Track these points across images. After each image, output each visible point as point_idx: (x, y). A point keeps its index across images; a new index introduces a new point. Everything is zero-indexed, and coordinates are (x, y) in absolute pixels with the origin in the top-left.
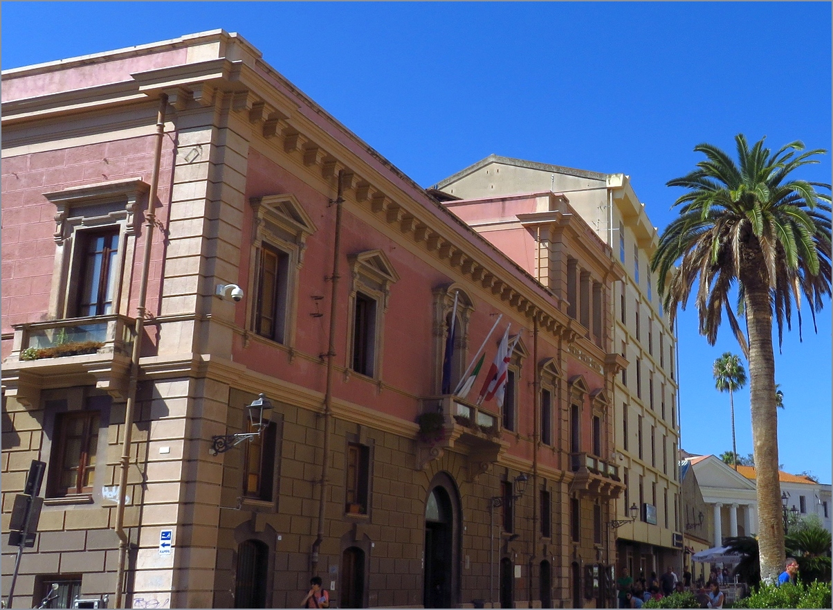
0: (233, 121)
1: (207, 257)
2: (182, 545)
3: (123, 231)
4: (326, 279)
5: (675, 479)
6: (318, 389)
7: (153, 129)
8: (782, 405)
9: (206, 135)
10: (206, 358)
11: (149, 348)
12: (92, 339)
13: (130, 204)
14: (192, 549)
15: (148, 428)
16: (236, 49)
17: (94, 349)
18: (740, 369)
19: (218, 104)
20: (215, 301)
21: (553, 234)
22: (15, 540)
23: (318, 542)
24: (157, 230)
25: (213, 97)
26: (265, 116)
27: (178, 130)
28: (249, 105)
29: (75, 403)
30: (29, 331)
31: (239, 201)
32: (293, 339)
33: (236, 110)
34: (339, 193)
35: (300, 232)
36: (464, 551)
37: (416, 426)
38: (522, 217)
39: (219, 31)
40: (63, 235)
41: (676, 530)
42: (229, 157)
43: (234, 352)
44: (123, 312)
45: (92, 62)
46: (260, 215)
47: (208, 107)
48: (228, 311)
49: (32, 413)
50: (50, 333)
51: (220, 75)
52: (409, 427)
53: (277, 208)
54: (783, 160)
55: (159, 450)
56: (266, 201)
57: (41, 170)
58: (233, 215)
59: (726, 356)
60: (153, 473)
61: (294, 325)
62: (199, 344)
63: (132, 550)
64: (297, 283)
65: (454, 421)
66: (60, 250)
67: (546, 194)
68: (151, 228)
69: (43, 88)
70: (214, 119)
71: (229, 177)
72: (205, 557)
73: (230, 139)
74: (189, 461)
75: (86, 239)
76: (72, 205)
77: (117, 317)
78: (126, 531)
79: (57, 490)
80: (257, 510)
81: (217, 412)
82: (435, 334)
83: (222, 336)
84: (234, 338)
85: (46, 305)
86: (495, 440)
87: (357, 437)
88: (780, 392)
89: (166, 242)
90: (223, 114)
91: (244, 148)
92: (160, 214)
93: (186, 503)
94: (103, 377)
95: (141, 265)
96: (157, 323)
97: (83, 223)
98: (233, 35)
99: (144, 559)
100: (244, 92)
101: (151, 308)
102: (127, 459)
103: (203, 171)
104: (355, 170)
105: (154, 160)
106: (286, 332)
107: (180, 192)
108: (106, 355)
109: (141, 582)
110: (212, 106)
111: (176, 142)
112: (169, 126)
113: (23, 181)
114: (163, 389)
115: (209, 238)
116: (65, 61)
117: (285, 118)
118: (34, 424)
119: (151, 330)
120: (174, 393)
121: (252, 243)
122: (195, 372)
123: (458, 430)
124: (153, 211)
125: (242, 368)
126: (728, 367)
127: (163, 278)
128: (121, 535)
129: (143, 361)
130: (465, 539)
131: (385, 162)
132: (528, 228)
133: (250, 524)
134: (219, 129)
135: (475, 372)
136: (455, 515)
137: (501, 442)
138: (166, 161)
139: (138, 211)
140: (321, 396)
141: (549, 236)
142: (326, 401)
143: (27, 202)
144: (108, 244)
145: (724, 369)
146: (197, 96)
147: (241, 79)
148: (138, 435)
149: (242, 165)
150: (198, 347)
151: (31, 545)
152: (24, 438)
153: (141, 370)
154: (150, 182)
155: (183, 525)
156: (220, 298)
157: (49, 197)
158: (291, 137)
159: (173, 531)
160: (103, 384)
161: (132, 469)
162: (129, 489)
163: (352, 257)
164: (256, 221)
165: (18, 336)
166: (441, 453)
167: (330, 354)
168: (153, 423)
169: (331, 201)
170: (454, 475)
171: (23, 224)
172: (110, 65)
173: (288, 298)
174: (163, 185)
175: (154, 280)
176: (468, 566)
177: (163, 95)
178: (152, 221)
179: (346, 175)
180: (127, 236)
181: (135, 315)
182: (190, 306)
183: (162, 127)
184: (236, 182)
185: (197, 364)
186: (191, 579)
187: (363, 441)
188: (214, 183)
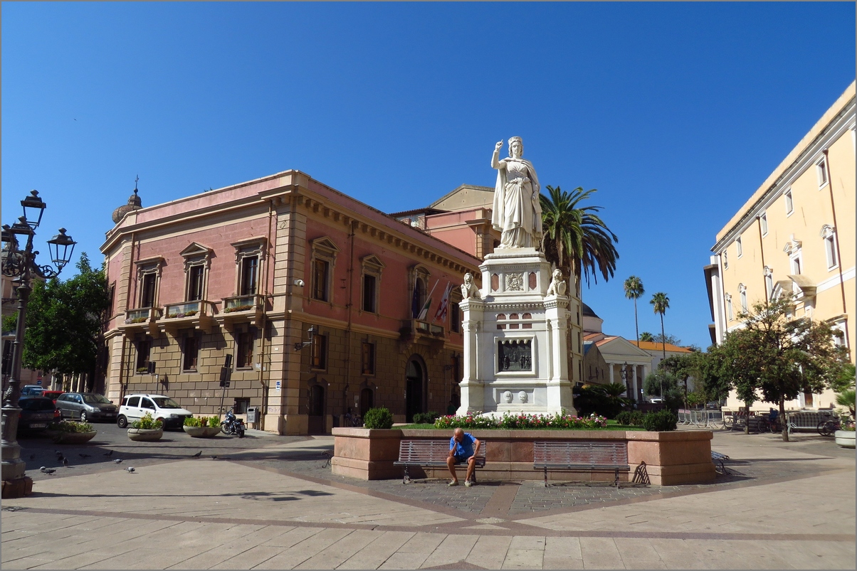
0: (298, 209)
1: (290, 269)
2: (284, 387)
3: (259, 258)
4: (348, 270)
5: (579, 352)
6: (346, 320)
7: (267, 214)
8: (668, 306)
9: (287, 217)
10: (290, 311)
11: (270, 307)
12: (249, 304)
13: (261, 246)
14: (288, 389)
15: (271, 340)
16: (299, 177)
17: (249, 308)
18: (640, 286)
19: (292, 203)
20: (294, 287)
21: (485, 230)
22: (223, 384)
23: (347, 386)
24: (271, 258)
25: (290, 200)
26: (312, 205)
27: (278, 214)
28: (304, 201)
29: (245, 330)
30: (227, 300)
31: (303, 243)
32: (332, 299)
33: (299, 204)
34: (353, 231)
35: (333, 252)
36: (429, 390)
37: (399, 334)
38: (468, 222)
39: (291, 170)
40: (238, 260)
41: (580, 380)
42: (297, 225)
43: (304, 307)
44: (260, 293)
45: (245, 185)
46: (313, 247)
47: (288, 204)
48: (300, 291)
49: (231, 333)
50: (235, 301)
51: (290, 191)
52: (394, 334)
53: (320, 243)
54: (576, 196)
55: (275, 349)
56: (316, 242)
57: (229, 232)
58: (300, 250)
59: (632, 278)
60: (273, 358)
61: (333, 293)
62: (288, 306)
63: (267, 389)
64: (333, 274)
65: (416, 331)
66: (237, 266)
67: (481, 209)
68: (268, 257)
69: (228, 197)
70: (290, 209)
71: (297, 233)
72: (294, 393)
73: (297, 217)
74: (285, 353)
75: (247, 261)
76: (241, 247)
77: (258, 295)
78: (264, 381)
79: (241, 364)
80: (318, 373)
81: (297, 333)
82: (409, 290)
83: (297, 302)
84: (303, 301)
85: (233, 290)
86: (441, 338)
87: (367, 340)
88: (667, 298)
89: (275, 263)
90: (294, 206)
91: (304, 220)
92: (272, 251)
93: (285, 370)
94: (253, 320)
95: (265, 272)
96: (273, 297)
97: (245, 255)
98: (297, 171)
99: (271, 393)
100: (301, 197)
101: (270, 290)
102: (263, 353)
103: (287, 232)
104: (359, 220)
105: (268, 228)
106: (329, 297)
107: (279, 241)
108: (253, 311)
109: (270, 401)
110: (289, 203)
111: (277, 220)
112: (274, 213)
113: (223, 237)
114: (276, 324)
115: (290, 261)
116: (236, 185)
117: (321, 204)
118: (231, 338)
119: (270, 299)
120: (279, 326)
121: (310, 260)
122: (286, 317)
123: (417, 335)
124: (269, 250)
125: (307, 314)
126: (633, 284)
127: (274, 278)
128: (262, 383)
129: (267, 313)
130: (429, 385)
131: (379, 212)
132: (471, 227)
133: (315, 379)
134: (293, 213)
135: (427, 307)
136: (423, 374)
137: (444, 340)
138: (273, 228)
139: (264, 249)
140: (346, 323)
141: (482, 230)
142: (349, 325)
143: (225, 246)
144: (255, 263)
145: (630, 285)
146: (283, 200)
147: (299, 192)
148: (266, 343)
149: (304, 227)
150: (287, 307)
151: (228, 386)
152: (228, 343)
153: (267, 317)
154: (268, 237)
155: (284, 379)
156: (296, 286)
157: (232, 244)
158: (326, 211)
159: (281, 381)
160: (253, 323)
161: (265, 356)
162: (265, 365)
163: (361, 259)
164: (312, 250)
165: (223, 302)
166: (411, 346)
167: (350, 304)
168: (273, 338)
169: (349, 235)
170: (422, 355)
171: (224, 256)
172: (252, 186)
173: (329, 281)
174: (272, 239)
175: (270, 279)
176: (431, 398)
177: (270, 200)
178: (269, 254)
179: (355, 224)
180: (260, 260)
181: (264, 294)
182: (283, 290)
183: (271, 214)
184: (302, 235)
185: (287, 313)
186: (288, 401)
187: (370, 342)
188: (292, 237)
